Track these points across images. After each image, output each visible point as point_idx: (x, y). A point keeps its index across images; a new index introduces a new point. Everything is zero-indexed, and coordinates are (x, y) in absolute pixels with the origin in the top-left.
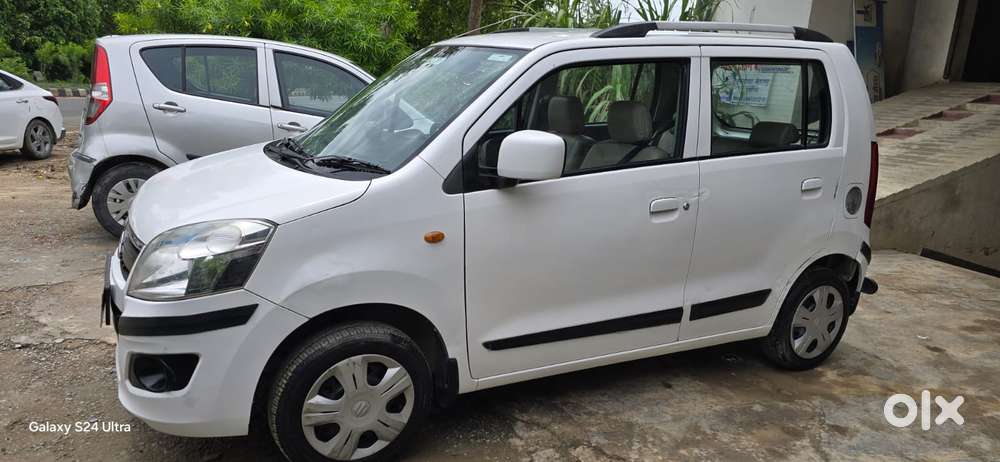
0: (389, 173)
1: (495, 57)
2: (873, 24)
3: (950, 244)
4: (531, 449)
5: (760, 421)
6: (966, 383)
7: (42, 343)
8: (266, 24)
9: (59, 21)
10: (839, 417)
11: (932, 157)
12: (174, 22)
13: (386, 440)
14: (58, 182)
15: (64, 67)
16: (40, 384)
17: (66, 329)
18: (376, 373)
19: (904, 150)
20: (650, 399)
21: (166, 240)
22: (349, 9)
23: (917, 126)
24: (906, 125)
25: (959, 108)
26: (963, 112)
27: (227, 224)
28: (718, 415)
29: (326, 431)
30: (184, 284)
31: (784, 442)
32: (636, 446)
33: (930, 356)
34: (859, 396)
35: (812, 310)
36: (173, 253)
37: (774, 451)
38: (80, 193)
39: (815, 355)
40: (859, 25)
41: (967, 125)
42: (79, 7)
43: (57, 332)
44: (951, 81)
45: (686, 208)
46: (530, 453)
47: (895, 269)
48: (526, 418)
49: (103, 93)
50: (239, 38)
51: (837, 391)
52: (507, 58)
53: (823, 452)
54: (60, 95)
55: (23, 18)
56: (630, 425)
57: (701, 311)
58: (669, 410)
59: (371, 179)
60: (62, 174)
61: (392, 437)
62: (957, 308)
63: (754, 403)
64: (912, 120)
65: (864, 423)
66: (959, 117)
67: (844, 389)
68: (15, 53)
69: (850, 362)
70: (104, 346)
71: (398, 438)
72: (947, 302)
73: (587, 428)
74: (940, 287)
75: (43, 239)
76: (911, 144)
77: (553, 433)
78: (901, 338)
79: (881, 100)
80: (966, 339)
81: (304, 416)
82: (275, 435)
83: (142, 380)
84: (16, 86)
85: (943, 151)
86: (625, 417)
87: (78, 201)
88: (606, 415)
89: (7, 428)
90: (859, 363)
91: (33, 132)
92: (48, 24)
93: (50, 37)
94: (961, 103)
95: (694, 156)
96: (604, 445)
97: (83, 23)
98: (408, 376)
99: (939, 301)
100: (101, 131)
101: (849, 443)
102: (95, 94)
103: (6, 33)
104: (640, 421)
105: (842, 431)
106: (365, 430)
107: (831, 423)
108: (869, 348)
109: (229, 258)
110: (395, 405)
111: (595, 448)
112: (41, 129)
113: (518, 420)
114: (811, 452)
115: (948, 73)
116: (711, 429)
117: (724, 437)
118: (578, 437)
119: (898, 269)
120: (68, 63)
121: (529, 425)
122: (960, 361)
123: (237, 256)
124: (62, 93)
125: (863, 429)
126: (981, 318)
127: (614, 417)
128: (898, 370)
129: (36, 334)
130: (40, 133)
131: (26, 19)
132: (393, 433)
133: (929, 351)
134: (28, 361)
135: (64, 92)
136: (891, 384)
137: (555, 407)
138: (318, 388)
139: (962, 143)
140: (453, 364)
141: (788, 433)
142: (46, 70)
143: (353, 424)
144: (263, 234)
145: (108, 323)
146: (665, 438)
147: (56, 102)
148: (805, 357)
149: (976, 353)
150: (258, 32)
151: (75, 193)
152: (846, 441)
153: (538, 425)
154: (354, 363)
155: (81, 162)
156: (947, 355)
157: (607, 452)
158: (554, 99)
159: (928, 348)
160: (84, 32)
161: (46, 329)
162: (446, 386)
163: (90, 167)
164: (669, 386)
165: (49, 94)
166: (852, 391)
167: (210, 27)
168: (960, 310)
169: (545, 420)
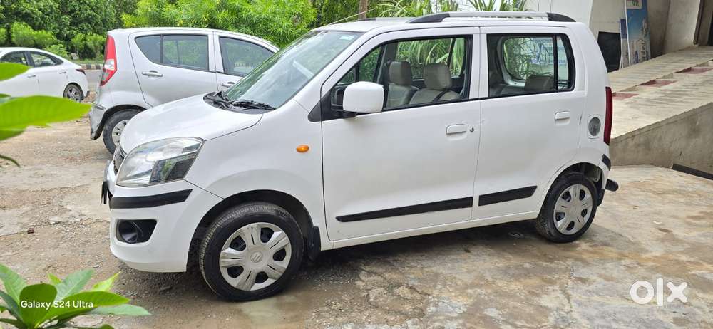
0: (274, 109)
1: (344, 37)
2: (640, 7)
3: (694, 161)
4: (369, 288)
5: (528, 274)
6: (682, 252)
7: (68, 221)
8: (218, 19)
9: (88, 20)
10: (583, 272)
11: (678, 99)
12: (159, 19)
13: (274, 278)
14: (83, 124)
15: (91, 50)
16: (65, 245)
17: (83, 213)
18: (266, 235)
19: (660, 95)
20: (454, 259)
21: (140, 150)
22: (272, 8)
23: (672, 78)
24: (664, 77)
25: (703, 65)
26: (705, 67)
27: (174, 141)
28: (498, 269)
29: (235, 271)
30: (149, 177)
31: (541, 287)
32: (439, 287)
33: (659, 235)
34: (601, 260)
35: (568, 201)
36: (143, 158)
37: (533, 292)
38: (96, 129)
39: (573, 232)
40: (629, 8)
41: (707, 76)
42: (101, 10)
43: (77, 215)
44: (699, 46)
45: (472, 131)
46: (367, 290)
47: (649, 178)
48: (368, 269)
49: (112, 66)
50: (201, 29)
51: (586, 256)
52: (351, 38)
53: (567, 293)
54: (88, 69)
55: (66, 19)
56: (437, 275)
57: (486, 200)
58: (465, 266)
59: (263, 113)
60: (86, 120)
61: (277, 277)
62: (687, 204)
63: (525, 263)
64: (669, 73)
65: (600, 276)
66: (703, 71)
67: (591, 255)
68: (60, 41)
69: (599, 238)
70: (105, 223)
71: (281, 277)
72: (682, 200)
73: (408, 276)
74: (680, 190)
75: (72, 159)
76: (666, 90)
77: (385, 279)
78: (642, 223)
79: (647, 60)
80: (690, 224)
81: (221, 260)
82: (203, 272)
83: (124, 236)
84: (58, 62)
85: (687, 95)
86: (434, 269)
87: (94, 135)
88: (422, 268)
89: (44, 270)
90: (606, 239)
91: (69, 92)
92: (81, 22)
93: (83, 31)
94: (705, 61)
95: (476, 97)
96: (417, 286)
97: (104, 21)
98: (287, 237)
99: (677, 199)
100: (109, 90)
101: (587, 289)
102: (107, 67)
103: (54, 28)
104: (444, 272)
105: (583, 281)
106: (259, 271)
107: (577, 276)
108: (616, 229)
109: (175, 161)
110: (279, 256)
111: (411, 288)
112: (74, 91)
113: (363, 270)
114: (559, 293)
115: (696, 40)
116: (492, 278)
117: (500, 283)
118: (401, 281)
119: (652, 178)
120: (93, 47)
121: (370, 273)
122: (681, 238)
123: (180, 160)
124: (89, 67)
125: (599, 280)
126: (704, 210)
127: (427, 270)
128: (633, 244)
129: (64, 216)
130: (73, 93)
131: (67, 19)
132: (278, 275)
133: (660, 232)
134: (59, 232)
135: (90, 66)
136: (626, 252)
137: (389, 262)
138: (230, 243)
139: (702, 89)
140: (317, 231)
141: (545, 281)
142: (79, 52)
143: (252, 267)
144: (197, 147)
145: (105, 203)
146: (459, 283)
147: (84, 72)
148: (565, 233)
149: (694, 234)
150: (213, 25)
151: (92, 130)
152: (584, 287)
153: (375, 273)
154: (252, 228)
155: (97, 110)
156: (673, 234)
157: (418, 290)
158: (393, 63)
159: (660, 230)
160: (104, 27)
161: (71, 213)
162: (313, 245)
163: (102, 112)
164: (468, 251)
165: (80, 68)
166: (596, 256)
167: (182, 22)
168: (690, 205)
169: (381, 270)
